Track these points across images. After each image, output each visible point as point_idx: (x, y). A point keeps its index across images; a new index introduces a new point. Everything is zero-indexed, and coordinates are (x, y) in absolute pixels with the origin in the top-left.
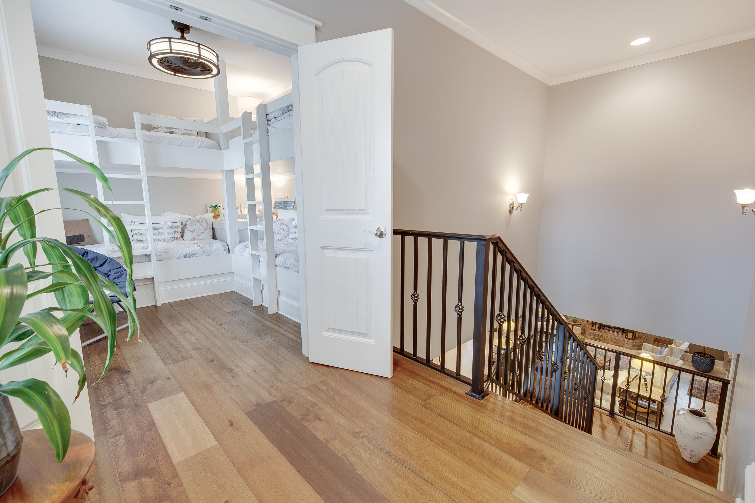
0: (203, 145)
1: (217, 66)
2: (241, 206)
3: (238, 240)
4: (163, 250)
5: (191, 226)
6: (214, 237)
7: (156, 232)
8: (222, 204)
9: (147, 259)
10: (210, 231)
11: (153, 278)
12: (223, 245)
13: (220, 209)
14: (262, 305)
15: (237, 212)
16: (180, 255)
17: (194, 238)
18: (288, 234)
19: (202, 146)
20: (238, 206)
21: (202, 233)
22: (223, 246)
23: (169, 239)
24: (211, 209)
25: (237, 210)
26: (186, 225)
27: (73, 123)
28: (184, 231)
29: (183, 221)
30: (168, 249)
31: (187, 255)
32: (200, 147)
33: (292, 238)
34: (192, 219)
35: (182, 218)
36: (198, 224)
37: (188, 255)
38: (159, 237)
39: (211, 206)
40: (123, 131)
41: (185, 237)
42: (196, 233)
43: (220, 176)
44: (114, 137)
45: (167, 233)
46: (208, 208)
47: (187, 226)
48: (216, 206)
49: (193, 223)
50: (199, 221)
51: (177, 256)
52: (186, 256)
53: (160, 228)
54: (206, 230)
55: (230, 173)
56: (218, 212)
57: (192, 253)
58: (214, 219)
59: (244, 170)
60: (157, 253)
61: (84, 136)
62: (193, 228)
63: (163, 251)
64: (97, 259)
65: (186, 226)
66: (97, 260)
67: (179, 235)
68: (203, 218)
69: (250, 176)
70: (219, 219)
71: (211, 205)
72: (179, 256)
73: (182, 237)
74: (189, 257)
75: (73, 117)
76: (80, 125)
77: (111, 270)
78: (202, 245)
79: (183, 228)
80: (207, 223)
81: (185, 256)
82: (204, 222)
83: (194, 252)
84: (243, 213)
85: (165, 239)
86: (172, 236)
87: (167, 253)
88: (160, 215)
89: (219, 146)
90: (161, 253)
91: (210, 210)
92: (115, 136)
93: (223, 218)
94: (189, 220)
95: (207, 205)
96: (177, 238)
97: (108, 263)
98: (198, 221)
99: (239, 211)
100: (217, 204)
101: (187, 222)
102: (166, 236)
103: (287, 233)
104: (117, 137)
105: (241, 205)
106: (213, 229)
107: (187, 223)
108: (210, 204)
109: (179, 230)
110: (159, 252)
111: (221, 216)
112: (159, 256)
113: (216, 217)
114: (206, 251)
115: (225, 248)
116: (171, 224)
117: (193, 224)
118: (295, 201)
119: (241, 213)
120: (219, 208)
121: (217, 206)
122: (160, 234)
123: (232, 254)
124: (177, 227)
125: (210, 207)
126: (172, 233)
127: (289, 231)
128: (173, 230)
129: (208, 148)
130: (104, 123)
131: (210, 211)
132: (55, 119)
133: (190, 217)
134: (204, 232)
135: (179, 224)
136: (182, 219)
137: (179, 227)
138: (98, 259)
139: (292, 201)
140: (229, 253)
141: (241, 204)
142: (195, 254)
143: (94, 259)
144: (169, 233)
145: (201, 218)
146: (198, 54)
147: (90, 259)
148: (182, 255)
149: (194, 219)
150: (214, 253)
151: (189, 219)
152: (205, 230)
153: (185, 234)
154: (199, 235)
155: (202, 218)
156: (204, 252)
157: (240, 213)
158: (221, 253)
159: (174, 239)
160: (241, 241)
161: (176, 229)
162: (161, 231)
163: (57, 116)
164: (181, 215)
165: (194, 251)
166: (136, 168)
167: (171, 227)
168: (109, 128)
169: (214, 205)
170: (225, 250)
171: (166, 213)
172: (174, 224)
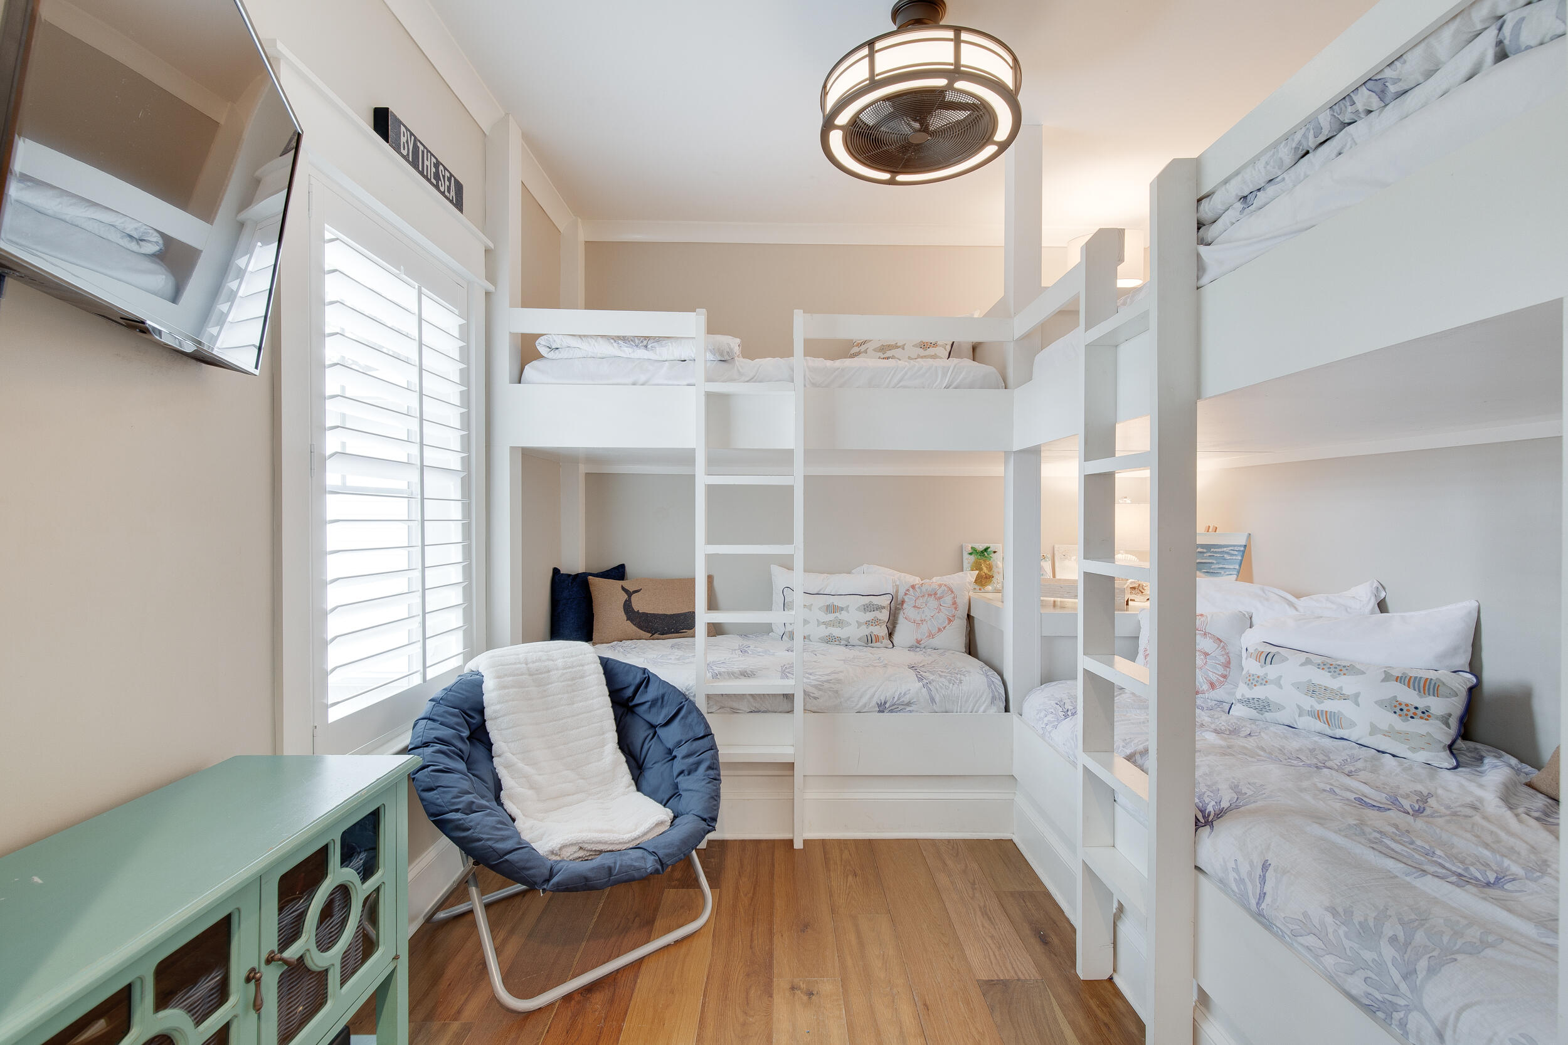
0: (958, 381)
1: (1011, 97)
2: (1056, 552)
3: (1037, 676)
4: (828, 681)
5: (915, 607)
6: (971, 649)
7: (831, 617)
8: (1001, 545)
9: (786, 706)
10: (960, 624)
11: (791, 766)
12: (990, 684)
13: (997, 560)
14: (1111, 979)
15: (1041, 568)
16: (866, 703)
17: (918, 642)
18: (1225, 677)
19: (953, 386)
20: (1045, 549)
21: (940, 630)
22: (989, 686)
23: (859, 639)
24: (972, 558)
25: (1043, 563)
26: (903, 602)
27: (672, 358)
28: (897, 620)
29: (897, 592)
30: (839, 681)
31: (885, 703)
32: (947, 387)
33: (1247, 702)
34: (919, 588)
35: (898, 583)
36: (933, 603)
37: (887, 706)
38: (836, 632)
39: (974, 551)
40: (767, 364)
41: (896, 638)
42: (924, 628)
43: (998, 469)
44: (747, 382)
45: (855, 622)
46: (966, 556)
47: (905, 606)
48: (986, 550)
49: (921, 600)
50: (935, 594)
51: (861, 704)
52: (882, 708)
53: (842, 609)
54: (950, 621)
55: (1029, 459)
56: (990, 568)
57: (899, 699)
58: (978, 587)
59: (1077, 446)
60: (810, 689)
61: (688, 385)
62: (918, 613)
63: (826, 685)
64: (662, 702)
65: (902, 605)
66: (662, 706)
67: (882, 631)
68: (945, 585)
69: (1099, 466)
70: (989, 588)
71: (972, 548)
72: (865, 706)
73: (890, 635)
74: (891, 711)
75: (674, 343)
76: (685, 361)
77: (681, 741)
78: (932, 677)
79: (896, 609)
80: (954, 603)
81: (879, 705)
82: (948, 599)
83: (906, 699)
84: (1058, 577)
85: (849, 638)
86: (865, 631)
87: (837, 692)
88: (849, 573)
89: (1005, 381)
90: (820, 690)
91: (969, 560)
92: (748, 379)
93: (999, 586)
94: (911, 589)
95: (962, 546)
96: (877, 639)
97: (682, 718)
98: (933, 594)
99: (1047, 566)
100: (988, 545)
101: (906, 594)
102: (854, 632)
103: (1221, 670)
104: (754, 380)
105: (1056, 549)
106: (970, 618)
107: (906, 599)
108: (970, 546)
109: (884, 615)
110: (815, 686)
111: (998, 578)
112: (815, 698)
113: (983, 580)
114: (937, 699)
115: (996, 694)
116: (867, 600)
117: (920, 602)
118: (1245, 546)
119: (1054, 576)
120: (993, 555)
121: (989, 550)
122: (840, 623)
123: (1014, 716)
124: (879, 608)
125: (970, 554)
126: (867, 623)
127: (1229, 662)
128: (870, 616)
129: (971, 386)
130: (730, 348)
131: (969, 563)
132: (641, 353)
133: (917, 580)
134: (944, 628)
135: (885, 601)
136: (897, 586)
137: (884, 608)
138: (665, 703)
139: (1234, 546)
140: (1007, 710)
141: (1056, 546)
142: (909, 704)
143: (657, 702)
144: (859, 624)
145: (940, 586)
146: (951, 64)
147: (648, 701)
148: (873, 703)
149: (924, 589)
150: (961, 708)
151: (913, 587)
152: (947, 622)
153: (899, 628)
154: (931, 635)
155: (943, 588)
156: (933, 700)
157: (1049, 574)
158: (982, 709)
159: (870, 640)
160: (1047, 679)
161: (877, 614)
162: (843, 616)
163: (646, 347)
164: (897, 574)
165: (905, 694)
166: (784, 458)
167: (868, 608)
168: (740, 362)
169: (981, 547)
170: (994, 699)
171: (865, 566)
172: (875, 600)
